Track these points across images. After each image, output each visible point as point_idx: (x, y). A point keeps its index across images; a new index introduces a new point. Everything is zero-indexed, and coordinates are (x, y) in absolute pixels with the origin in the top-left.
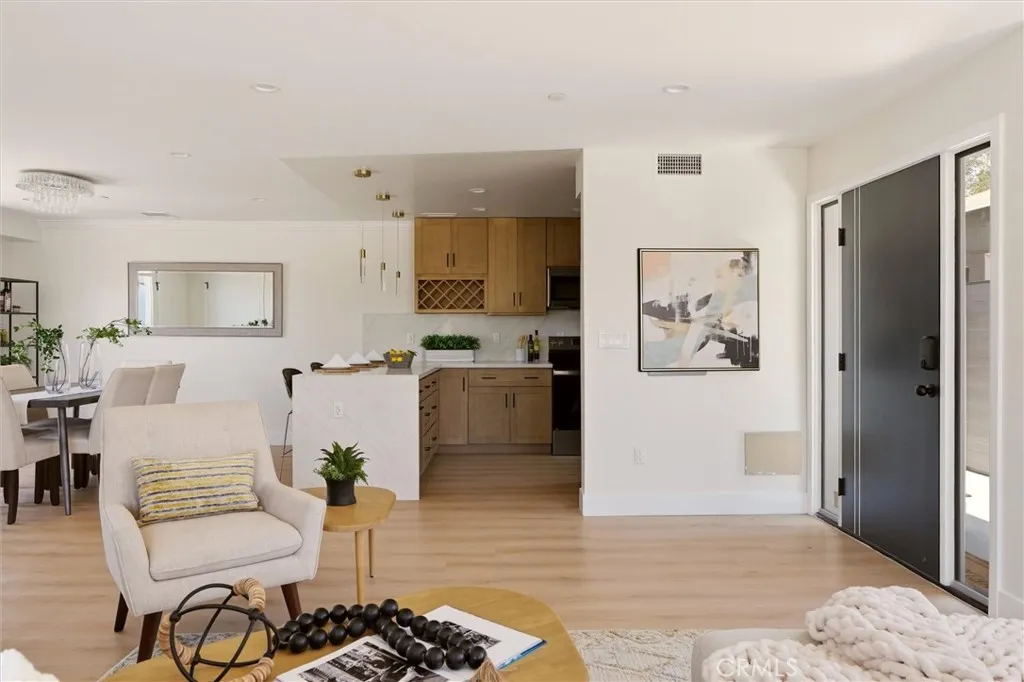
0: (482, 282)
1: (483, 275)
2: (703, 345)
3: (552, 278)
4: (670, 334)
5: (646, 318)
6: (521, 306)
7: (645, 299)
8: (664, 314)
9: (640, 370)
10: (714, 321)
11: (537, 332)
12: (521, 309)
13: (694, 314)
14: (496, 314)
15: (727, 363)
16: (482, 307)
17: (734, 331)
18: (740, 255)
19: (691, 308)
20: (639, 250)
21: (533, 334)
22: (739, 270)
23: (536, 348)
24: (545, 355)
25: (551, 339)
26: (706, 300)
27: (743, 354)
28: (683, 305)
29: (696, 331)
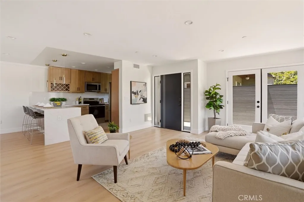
0: (69, 84)
1: (69, 83)
2: (140, 99)
3: (87, 85)
4: (136, 97)
5: (132, 94)
6: (79, 90)
7: (132, 91)
8: (135, 93)
9: (131, 104)
10: (141, 95)
11: (81, 97)
12: (79, 91)
13: (139, 94)
14: (73, 93)
15: (143, 102)
16: (69, 91)
17: (144, 97)
18: (144, 84)
19: (138, 92)
20: (131, 82)
21: (80, 97)
22: (144, 86)
23: (81, 101)
24: (82, 102)
25: (84, 98)
26: (140, 91)
27: (145, 101)
28: (137, 92)
29: (139, 96)
